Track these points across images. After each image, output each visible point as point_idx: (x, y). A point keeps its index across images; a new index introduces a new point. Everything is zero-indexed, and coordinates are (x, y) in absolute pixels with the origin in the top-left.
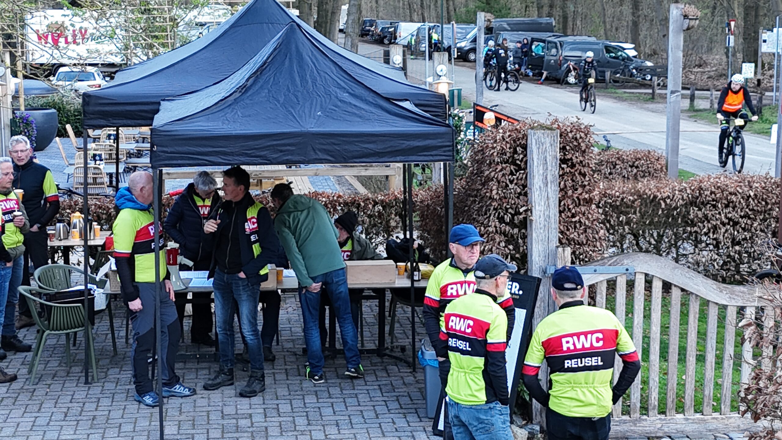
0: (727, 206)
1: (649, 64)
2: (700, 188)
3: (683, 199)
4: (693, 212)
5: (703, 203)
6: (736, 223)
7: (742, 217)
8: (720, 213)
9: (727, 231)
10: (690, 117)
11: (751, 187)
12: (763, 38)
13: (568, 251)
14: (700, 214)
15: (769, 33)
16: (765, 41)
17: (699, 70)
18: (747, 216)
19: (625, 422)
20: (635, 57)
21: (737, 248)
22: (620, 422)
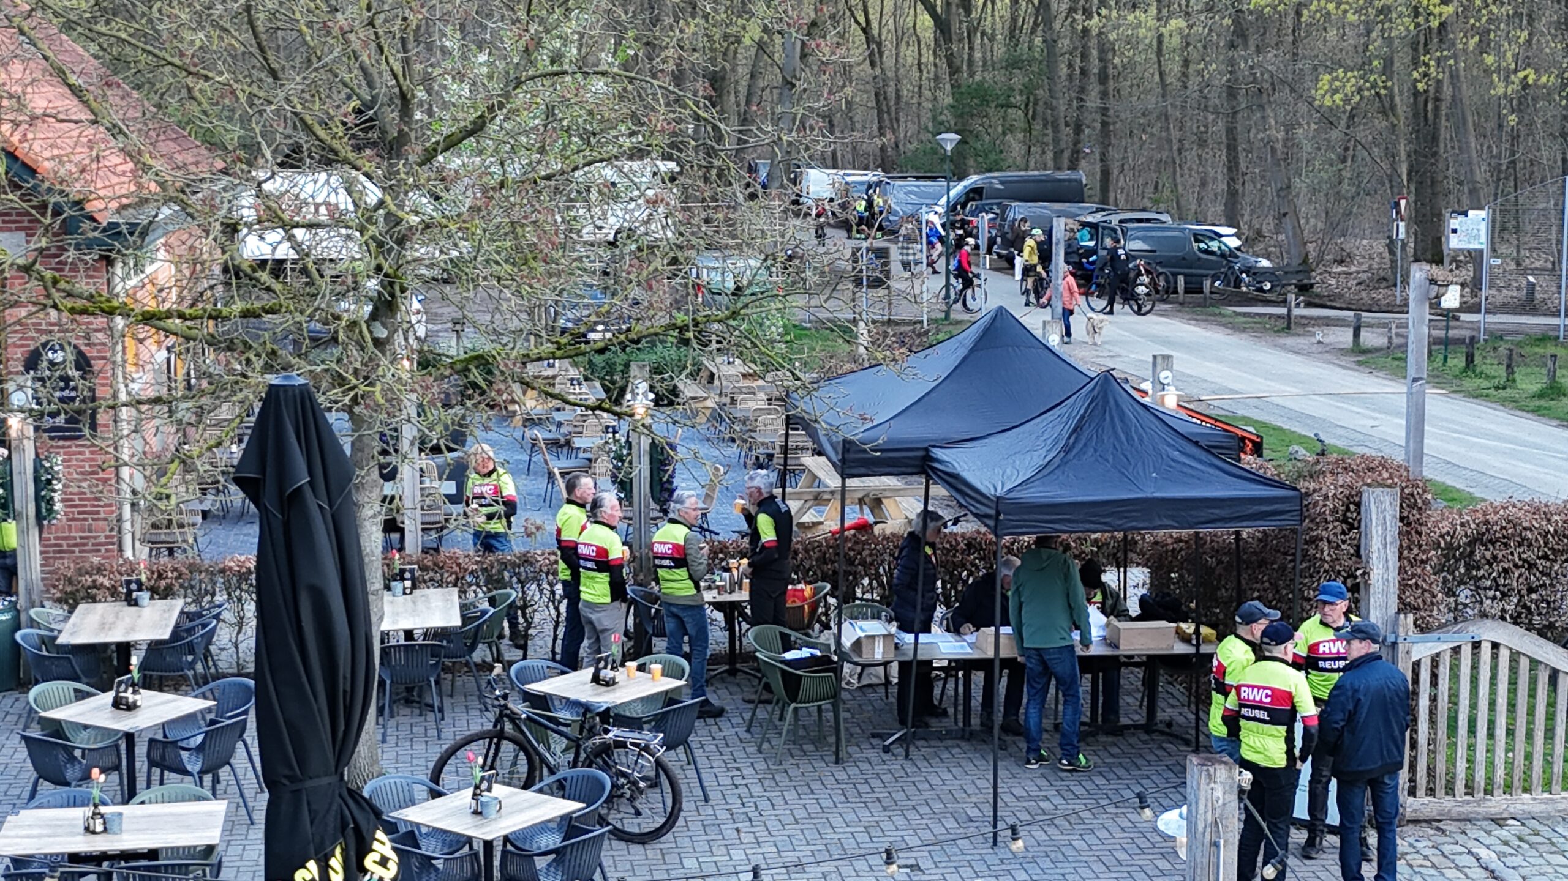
0: (1520, 545)
1: (1265, 263)
2: (1487, 522)
3: (1466, 536)
4: (1479, 552)
5: (1490, 541)
6: (1531, 566)
7: (1539, 558)
8: (1512, 554)
9: (1520, 575)
10: (1359, 363)
11: (1549, 520)
12: (1452, 226)
13: (1411, 617)
14: (1488, 555)
15: (1461, 218)
16: (1454, 231)
17: (1340, 269)
18: (1545, 557)
19: (1468, 802)
20: (1238, 249)
21: (1534, 596)
22: (1463, 802)
